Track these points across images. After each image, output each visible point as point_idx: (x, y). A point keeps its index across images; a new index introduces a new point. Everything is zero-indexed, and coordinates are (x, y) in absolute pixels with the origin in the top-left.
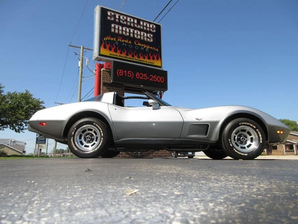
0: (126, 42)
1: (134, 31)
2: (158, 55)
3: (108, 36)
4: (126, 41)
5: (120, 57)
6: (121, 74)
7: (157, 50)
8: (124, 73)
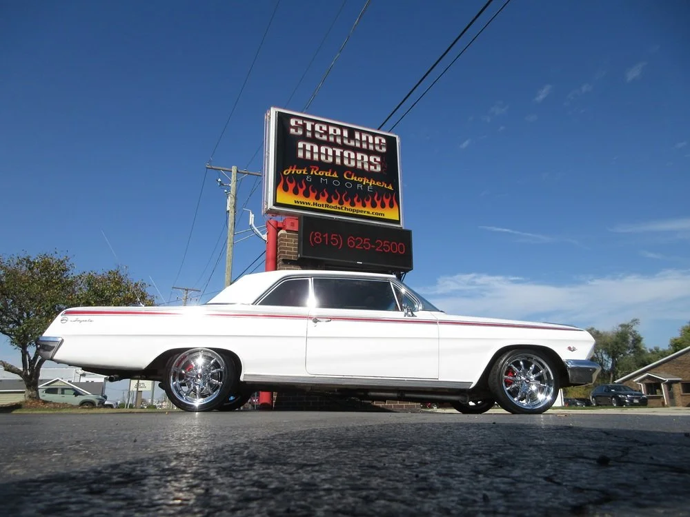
0: (326, 175)
1: (342, 153)
2: (392, 198)
3: (291, 167)
4: (328, 174)
5: (315, 207)
6: (318, 240)
7: (390, 188)
8: (324, 239)
